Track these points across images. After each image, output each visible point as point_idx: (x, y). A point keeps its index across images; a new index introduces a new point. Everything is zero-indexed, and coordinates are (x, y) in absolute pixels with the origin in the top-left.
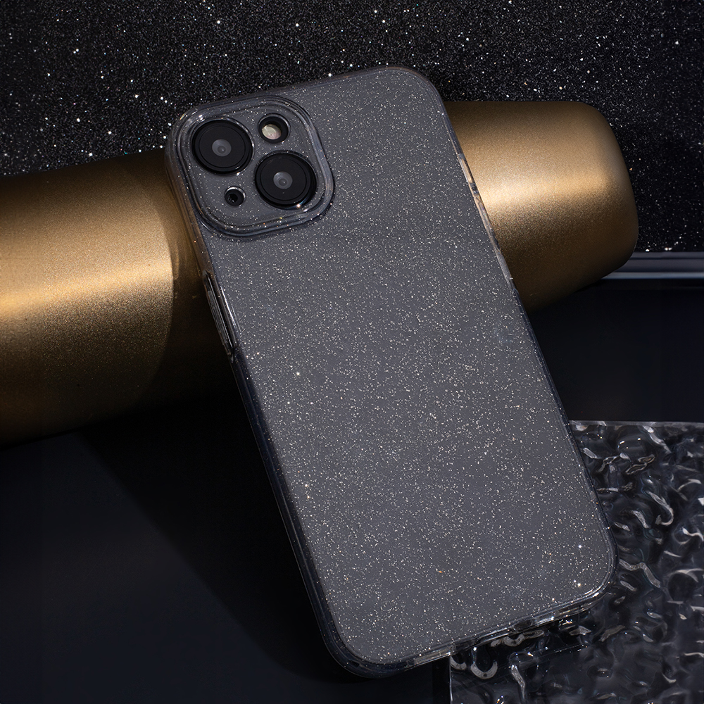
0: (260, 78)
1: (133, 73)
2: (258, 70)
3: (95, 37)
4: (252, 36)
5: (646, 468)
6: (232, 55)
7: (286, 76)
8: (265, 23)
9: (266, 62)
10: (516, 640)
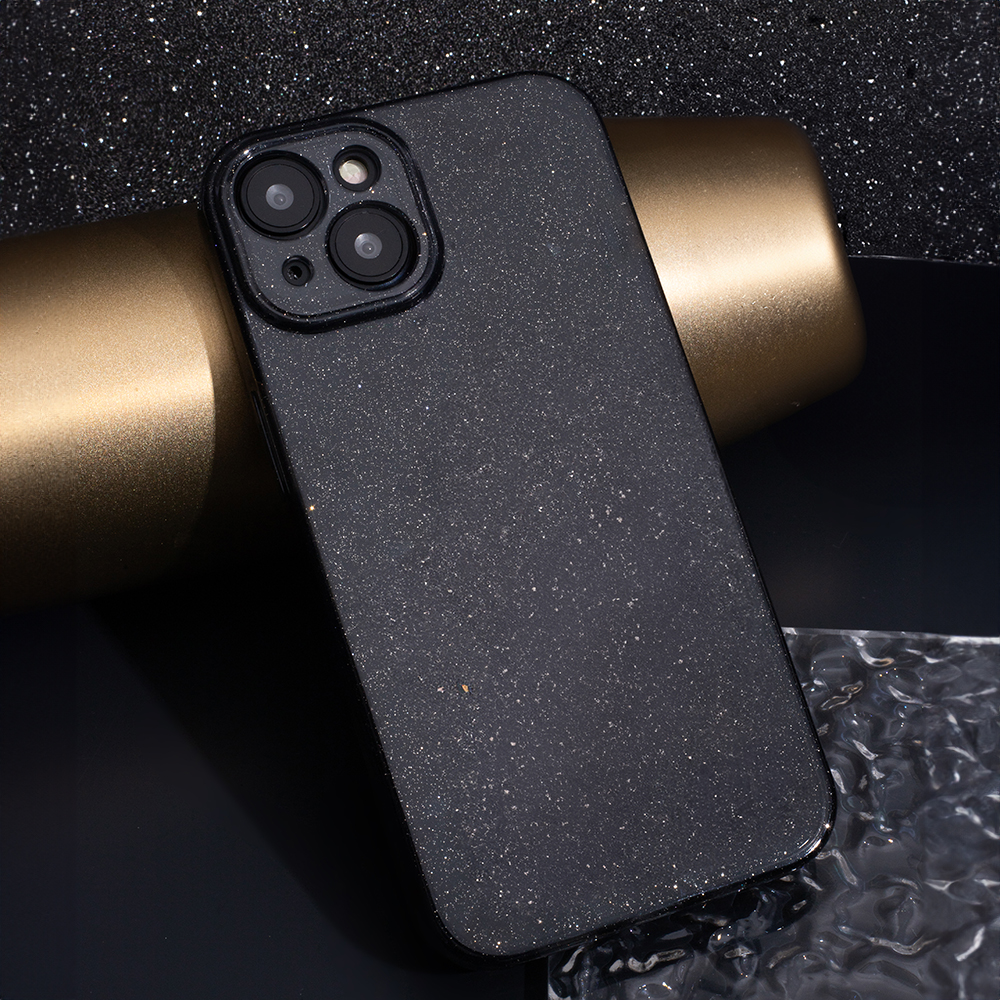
0: (329, 90)
1: (145, 77)
2: (325, 78)
3: (90, 25)
4: (318, 30)
5: (850, 701)
6: (288, 55)
7: (367, 87)
8: (337, 12)
9: (337, 67)
10: (646, 964)
